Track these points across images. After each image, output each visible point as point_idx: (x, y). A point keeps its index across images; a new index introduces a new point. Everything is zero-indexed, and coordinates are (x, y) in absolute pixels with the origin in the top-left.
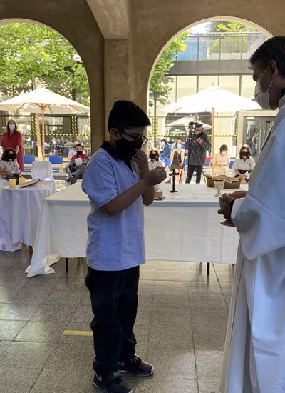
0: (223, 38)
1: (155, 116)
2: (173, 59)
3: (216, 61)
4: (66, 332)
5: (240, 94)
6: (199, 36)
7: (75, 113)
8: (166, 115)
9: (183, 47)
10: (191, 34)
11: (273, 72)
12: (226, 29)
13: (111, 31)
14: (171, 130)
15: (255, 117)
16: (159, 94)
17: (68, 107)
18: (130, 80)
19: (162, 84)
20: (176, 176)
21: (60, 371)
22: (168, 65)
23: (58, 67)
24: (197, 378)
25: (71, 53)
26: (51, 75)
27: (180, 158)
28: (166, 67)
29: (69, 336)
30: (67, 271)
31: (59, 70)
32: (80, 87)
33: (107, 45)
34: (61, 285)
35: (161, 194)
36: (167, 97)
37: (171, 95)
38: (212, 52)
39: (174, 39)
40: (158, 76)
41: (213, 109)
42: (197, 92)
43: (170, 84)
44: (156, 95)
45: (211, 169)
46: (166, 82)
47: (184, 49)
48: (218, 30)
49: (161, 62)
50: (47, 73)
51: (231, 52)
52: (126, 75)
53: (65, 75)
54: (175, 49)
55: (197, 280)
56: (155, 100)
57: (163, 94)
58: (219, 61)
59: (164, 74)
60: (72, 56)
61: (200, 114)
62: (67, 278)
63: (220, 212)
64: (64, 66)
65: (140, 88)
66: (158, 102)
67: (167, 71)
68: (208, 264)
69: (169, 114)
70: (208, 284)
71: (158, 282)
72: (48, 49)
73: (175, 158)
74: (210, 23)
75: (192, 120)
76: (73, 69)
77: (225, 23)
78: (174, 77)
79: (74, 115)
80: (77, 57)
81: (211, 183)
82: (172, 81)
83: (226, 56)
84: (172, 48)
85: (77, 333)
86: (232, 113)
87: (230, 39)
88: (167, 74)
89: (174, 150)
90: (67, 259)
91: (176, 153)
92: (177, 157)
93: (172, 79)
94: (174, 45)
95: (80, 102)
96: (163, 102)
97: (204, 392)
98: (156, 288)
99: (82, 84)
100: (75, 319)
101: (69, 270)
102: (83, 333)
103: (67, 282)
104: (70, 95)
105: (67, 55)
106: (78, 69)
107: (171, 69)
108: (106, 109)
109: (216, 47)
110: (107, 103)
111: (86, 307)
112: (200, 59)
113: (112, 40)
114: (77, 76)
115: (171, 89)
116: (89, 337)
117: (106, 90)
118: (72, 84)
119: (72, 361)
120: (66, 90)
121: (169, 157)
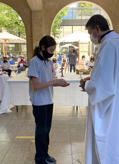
0: (83, 10)
2: (62, 19)
3: (80, 20)
4: (17, 137)
6: (73, 9)
8: (59, 43)
10: (69, 8)
11: (98, 30)
12: (84, 6)
13: (34, 7)
14: (62, 49)
16: (56, 34)
17: (17, 40)
18: (43, 28)
19: (57, 30)
20: (63, 70)
21: (14, 154)
22: (60, 22)
23: (12, 23)
24: (72, 154)
25: (18, 16)
26: (9, 26)
29: (18, 139)
30: (17, 111)
31: (12, 24)
32: (22, 31)
33: (33, 13)
34: (15, 117)
35: (57, 77)
36: (60, 35)
37: (62, 34)
38: (78, 16)
39: (62, 10)
40: (56, 26)
41: (79, 40)
42: (72, 33)
43: (61, 29)
45: (79, 66)
46: (59, 28)
47: (66, 14)
48: (81, 6)
49: (57, 20)
50: (7, 25)
51: (86, 16)
52: (41, 26)
53: (15, 26)
54: (63, 15)
57: (58, 34)
58: (82, 20)
59: (58, 25)
60: (18, 18)
61: (74, 42)
62: (17, 114)
63: (80, 86)
64: (14, 22)
65: (48, 32)
66: (56, 37)
68: (77, 107)
69: (60, 42)
70: (77, 115)
71: (56, 115)
72: (7, 15)
74: (78, 3)
75: (70, 45)
76: (19, 23)
77: (84, 3)
78: (63, 27)
79: (20, 43)
80: (20, 18)
81: (78, 72)
82: (62, 28)
84: (61, 14)
85: (22, 137)
87: (86, 10)
88: (60, 25)
89: (63, 58)
90: (17, 106)
93: (62, 27)
94: (62, 13)
95: (22, 38)
96: (58, 37)
97: (75, 160)
98: (55, 117)
99: (23, 29)
100: (21, 132)
101: (18, 111)
102: (24, 137)
103: (17, 116)
104: (18, 35)
105: (16, 17)
106: (21, 23)
107: (61, 23)
108: (33, 41)
109: (80, 14)
110: (33, 38)
111: (25, 126)
112: (73, 19)
113: (35, 11)
114: (21, 26)
115: (61, 32)
116: (26, 139)
117: (33, 33)
118: (19, 30)
119: (19, 149)
120: (16, 33)
121: (61, 61)
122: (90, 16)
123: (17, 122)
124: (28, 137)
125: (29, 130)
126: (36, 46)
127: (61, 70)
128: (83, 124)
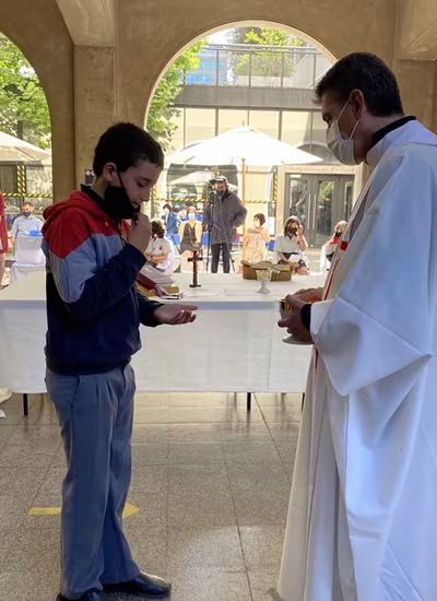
0: (253, 53)
2: (180, 82)
3: (245, 87)
4: (35, 511)
5: (280, 139)
6: (217, 48)
7: (23, 159)
9: (195, 62)
10: (207, 44)
11: (358, 107)
12: (258, 39)
13: (86, 33)
14: (174, 191)
15: (303, 174)
17: (13, 149)
18: (117, 111)
19: (163, 119)
21: (29, 574)
22: (173, 90)
24: (246, 570)
25: (15, 64)
27: (193, 233)
28: (169, 93)
29: (40, 516)
30: (26, 412)
32: (31, 118)
33: (78, 54)
34: (17, 437)
35: (177, 289)
36: (170, 140)
37: (177, 136)
38: (237, 74)
39: (185, 51)
40: (157, 106)
41: (243, 160)
42: (216, 134)
43: (174, 119)
45: (241, 252)
46: (168, 116)
47: (196, 66)
48: (246, 41)
49: (163, 86)
51: (267, 75)
52: (110, 103)
53: (7, 98)
54: (183, 66)
55: (229, 421)
57: (163, 134)
58: (250, 87)
59: (166, 103)
60: (17, 70)
61: (220, 167)
62: (26, 424)
63: (281, 324)
64: (4, 84)
67: (171, 100)
68: (249, 395)
70: (248, 426)
73: (186, 234)
74: (234, 30)
76: (20, 88)
77: (258, 31)
78: (182, 109)
79: (21, 163)
80: (28, 71)
81: (250, 272)
82: (178, 115)
83: (258, 81)
84: (177, 64)
86: (267, 167)
87: (265, 56)
88: (171, 104)
89: (186, 222)
90: (25, 396)
91: (187, 226)
92: (189, 233)
93: (178, 112)
94: (182, 60)
95: (29, 142)
97: (259, 589)
98: (171, 436)
99: (34, 113)
100: (46, 490)
101: (29, 412)
103: (26, 430)
104: (14, 132)
105: (9, 66)
106: (28, 88)
107: (178, 96)
108: (78, 156)
109: (244, 67)
112: (220, 84)
113: (88, 47)
114: (27, 100)
115: (176, 127)
117: (78, 125)
118: (18, 114)
119: (48, 555)
120: (7, 123)
121: (176, 233)
122: (279, 78)
123: (28, 455)
126: (88, 174)
127: (192, 263)
128: (277, 458)
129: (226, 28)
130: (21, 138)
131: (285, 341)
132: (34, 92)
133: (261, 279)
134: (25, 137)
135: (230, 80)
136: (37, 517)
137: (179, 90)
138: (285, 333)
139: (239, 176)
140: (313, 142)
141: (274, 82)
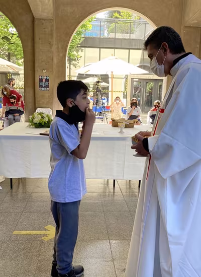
0: (117, 22)
1: (70, 76)
2: (83, 36)
3: (113, 39)
4: (15, 232)
5: (129, 62)
6: (100, 20)
7: (10, 71)
8: (77, 75)
9: (90, 26)
10: (95, 18)
11: (166, 50)
12: (119, 16)
13: (40, 12)
15: (139, 79)
16: (72, 60)
17: (6, 66)
18: (54, 49)
19: (75, 53)
21: (13, 261)
22: (80, 40)
24: (113, 260)
25: (7, 27)
28: (78, 40)
30: (11, 187)
32: (14, 52)
33: (36, 23)
34: (8, 198)
36: (78, 63)
37: (81, 61)
38: (109, 32)
39: (85, 22)
40: (72, 47)
41: (112, 72)
42: (100, 60)
43: (80, 53)
44: (70, 60)
46: (77, 51)
47: (91, 28)
48: (113, 17)
49: (76, 38)
51: (123, 33)
52: (50, 44)
53: (3, 43)
54: (85, 28)
56: (70, 64)
57: (75, 60)
58: (115, 39)
59: (76, 46)
60: (8, 29)
61: (101, 75)
62: (12, 192)
63: (133, 148)
64: (2, 36)
65: (61, 55)
66: (71, 66)
67: (79, 44)
68: (114, 181)
69: (79, 74)
70: (114, 194)
74: (108, 12)
76: (10, 37)
77: (119, 12)
78: (84, 48)
79: (9, 73)
80: (13, 30)
81: (115, 124)
82: (82, 51)
83: (119, 36)
84: (82, 27)
85: (24, 232)
86: (123, 75)
87: (123, 25)
88: (79, 46)
90: (11, 179)
94: (84, 26)
95: (13, 63)
96: (75, 66)
97: (119, 269)
99: (16, 49)
100: (21, 223)
101: (13, 187)
102: (28, 232)
103: (11, 196)
104: (6, 58)
105: (4, 28)
106: (13, 38)
107: (82, 42)
108: (36, 69)
109: (113, 29)
110: (36, 65)
111: (28, 214)
112: (102, 37)
113: (41, 19)
114: (13, 43)
115: (81, 57)
116: (32, 235)
117: (36, 55)
118: (8, 50)
119: (22, 253)
120: (3, 54)
122: (129, 34)
123: (13, 207)
124: (35, 232)
125: (35, 220)
126: (40, 77)
128: (127, 209)
129: (104, 11)
130: (9, 61)
131: (134, 155)
132: (16, 39)
133: (120, 127)
134: (11, 61)
135: (106, 35)
136: (17, 235)
137: (82, 39)
138: (134, 152)
139: (110, 80)
140: (144, 64)
141: (127, 36)
